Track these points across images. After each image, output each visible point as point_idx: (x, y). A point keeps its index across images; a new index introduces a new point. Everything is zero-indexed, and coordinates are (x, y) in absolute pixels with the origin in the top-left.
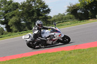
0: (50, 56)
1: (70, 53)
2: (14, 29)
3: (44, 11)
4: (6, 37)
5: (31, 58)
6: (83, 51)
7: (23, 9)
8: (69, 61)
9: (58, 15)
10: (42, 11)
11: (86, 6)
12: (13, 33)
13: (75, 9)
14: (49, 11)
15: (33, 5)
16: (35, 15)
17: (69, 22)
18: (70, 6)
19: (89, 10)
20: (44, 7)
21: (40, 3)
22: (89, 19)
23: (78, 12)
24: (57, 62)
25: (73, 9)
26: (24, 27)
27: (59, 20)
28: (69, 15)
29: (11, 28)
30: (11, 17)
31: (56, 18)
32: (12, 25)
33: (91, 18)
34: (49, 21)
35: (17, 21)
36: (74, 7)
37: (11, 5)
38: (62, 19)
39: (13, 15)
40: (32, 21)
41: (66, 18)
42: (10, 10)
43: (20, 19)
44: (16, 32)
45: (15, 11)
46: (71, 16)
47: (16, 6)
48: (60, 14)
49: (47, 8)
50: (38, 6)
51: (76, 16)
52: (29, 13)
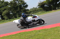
0: (27, 34)
1: (40, 31)
2: (6, 18)
3: (24, 6)
4: (1, 23)
5: (15, 35)
6: (47, 30)
7: (11, 5)
8: (39, 36)
9: (33, 9)
10: (22, 6)
11: (50, 2)
12: (5, 21)
13: (43, 5)
14: (27, 6)
15: (17, 3)
16: (19, 9)
17: (39, 13)
18: (40, 2)
19: (52, 5)
20: (24, 3)
21: (22, 2)
22: (52, 10)
23: (45, 6)
24: (31, 37)
25: (42, 5)
26: (12, 16)
27: (34, 11)
28: (39, 8)
29: (4, 17)
30: (4, 11)
31: (31, 10)
32: (4, 16)
33: (53, 10)
34: (27, 12)
35: (7, 13)
36: (42, 3)
37: (3, 3)
38: (35, 10)
39: (5, 9)
40: (17, 12)
41: (37, 10)
42: (3, 6)
43: (9, 12)
44: (7, 19)
45: (6, 7)
46: (41, 8)
47: (7, 3)
48: (34, 8)
49: (26, 5)
50: (20, 3)
51: (43, 9)
52: (14, 8)
